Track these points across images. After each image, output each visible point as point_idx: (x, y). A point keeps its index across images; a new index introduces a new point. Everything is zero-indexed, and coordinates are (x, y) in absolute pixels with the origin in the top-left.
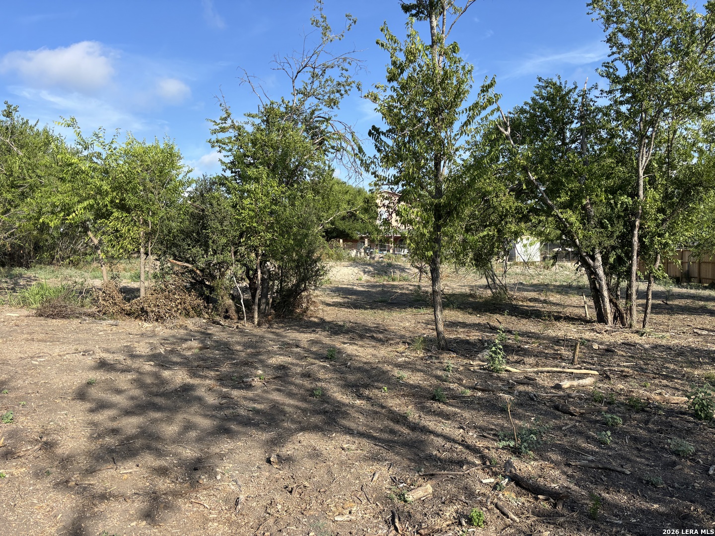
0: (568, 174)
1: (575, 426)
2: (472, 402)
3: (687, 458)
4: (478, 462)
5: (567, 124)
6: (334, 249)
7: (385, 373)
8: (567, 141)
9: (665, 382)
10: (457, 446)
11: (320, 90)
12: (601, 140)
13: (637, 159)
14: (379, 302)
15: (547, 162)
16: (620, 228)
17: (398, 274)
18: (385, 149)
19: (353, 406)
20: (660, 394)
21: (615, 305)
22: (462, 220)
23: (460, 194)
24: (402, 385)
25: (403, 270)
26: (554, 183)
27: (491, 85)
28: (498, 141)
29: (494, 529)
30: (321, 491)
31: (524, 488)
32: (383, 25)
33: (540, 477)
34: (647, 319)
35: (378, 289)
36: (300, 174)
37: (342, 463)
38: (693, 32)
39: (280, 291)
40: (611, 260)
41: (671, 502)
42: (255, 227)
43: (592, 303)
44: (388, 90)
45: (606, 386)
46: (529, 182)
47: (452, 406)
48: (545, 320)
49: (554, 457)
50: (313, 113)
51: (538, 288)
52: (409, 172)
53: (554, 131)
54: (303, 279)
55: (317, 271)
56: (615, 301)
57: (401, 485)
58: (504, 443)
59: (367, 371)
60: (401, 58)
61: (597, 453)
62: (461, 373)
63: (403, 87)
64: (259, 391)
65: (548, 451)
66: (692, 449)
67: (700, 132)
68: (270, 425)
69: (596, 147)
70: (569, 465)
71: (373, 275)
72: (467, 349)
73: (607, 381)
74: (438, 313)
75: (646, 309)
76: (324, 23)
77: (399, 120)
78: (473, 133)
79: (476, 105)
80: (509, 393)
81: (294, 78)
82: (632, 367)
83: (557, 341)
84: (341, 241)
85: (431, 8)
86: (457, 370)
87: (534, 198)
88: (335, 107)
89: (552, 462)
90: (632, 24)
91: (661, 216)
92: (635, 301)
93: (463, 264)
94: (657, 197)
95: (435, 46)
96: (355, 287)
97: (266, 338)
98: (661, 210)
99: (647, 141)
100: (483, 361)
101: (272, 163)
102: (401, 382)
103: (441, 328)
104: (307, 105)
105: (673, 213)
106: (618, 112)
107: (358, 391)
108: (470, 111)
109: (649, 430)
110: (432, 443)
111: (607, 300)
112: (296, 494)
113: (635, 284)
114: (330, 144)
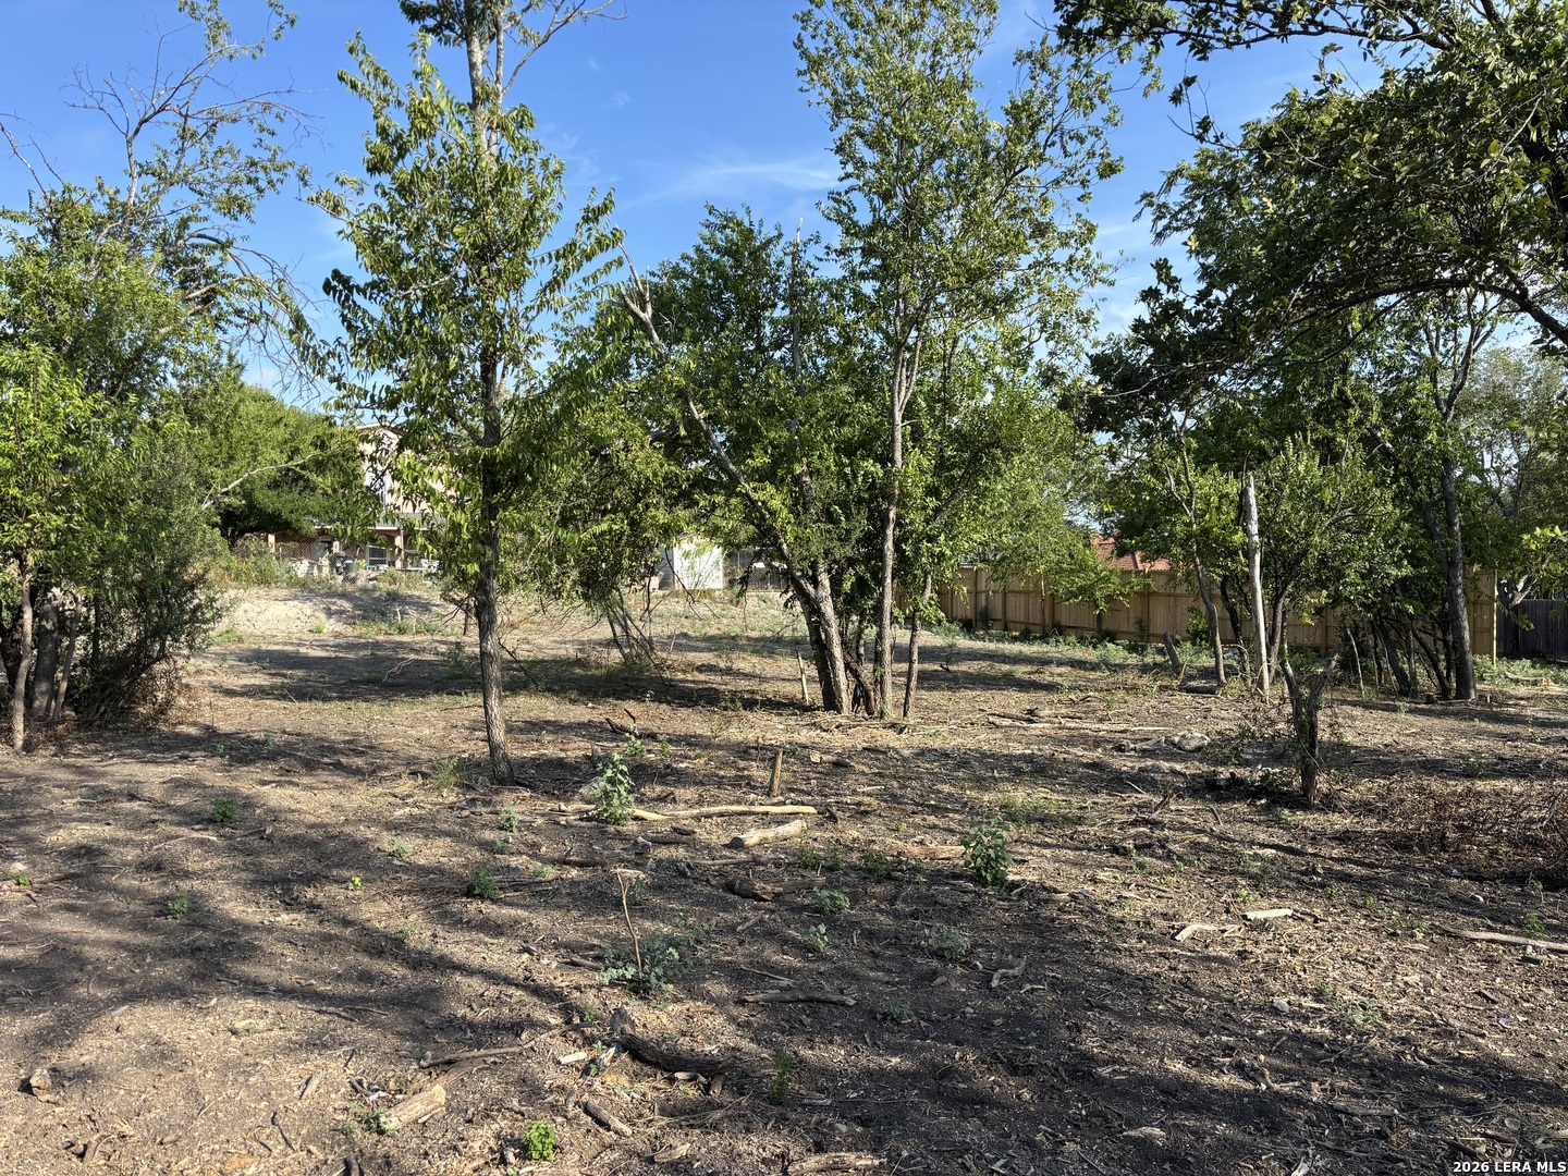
0: (770, 410)
1: (761, 921)
2: (556, 893)
3: (957, 960)
4: (555, 1020)
5: (764, 307)
6: (253, 558)
7: (358, 845)
8: (766, 344)
9: (932, 819)
10: (512, 990)
11: (205, 172)
12: (829, 347)
13: (891, 390)
14: (362, 682)
15: (725, 383)
16: (861, 524)
17: (413, 617)
18: (366, 327)
19: (270, 929)
20: (921, 843)
21: (856, 675)
22: (552, 496)
23: (539, 441)
24: (397, 869)
25: (425, 607)
26: (741, 428)
27: (603, 210)
28: (618, 330)
29: (577, 1157)
30: (166, 1140)
31: (648, 1063)
32: (354, 41)
33: (684, 1034)
34: (911, 700)
35: (361, 653)
36: (147, 371)
37: (227, 1066)
38: (986, 154)
39: (89, 662)
40: (847, 586)
41: (922, 1049)
42: (15, 498)
43: (813, 671)
44: (369, 191)
45: (827, 835)
46: (691, 423)
47: (511, 905)
48: (726, 709)
49: (717, 988)
50: (184, 224)
51: (715, 643)
52: (420, 383)
53: (739, 321)
54: (158, 631)
55: (194, 611)
56: (854, 666)
57: (374, 1097)
58: (613, 973)
59: (314, 844)
60: (399, 122)
61: (797, 971)
62: (537, 831)
63: (403, 190)
64: (15, 914)
65: (705, 980)
66: (965, 941)
67: (999, 347)
68: (37, 996)
69: (819, 361)
70: (742, 1003)
71: (351, 620)
72: (557, 778)
73: (830, 825)
74: (493, 702)
75: (909, 680)
76: (212, 13)
77: (397, 263)
78: (567, 309)
79: (571, 247)
80: (637, 866)
81: (131, 134)
82: (879, 796)
83: (744, 751)
84: (272, 538)
85: (470, 22)
86: (529, 827)
87: (702, 456)
88: (242, 217)
89: (712, 1000)
90: (881, 125)
91: (932, 502)
92: (890, 667)
93: (557, 593)
94: (925, 463)
95: (480, 108)
96: (303, 650)
97: (45, 780)
98: (932, 491)
99: (908, 355)
100: (589, 803)
101: (68, 339)
102: (396, 862)
103: (499, 735)
104: (166, 203)
105: (952, 496)
106: (857, 294)
107: (287, 891)
108: (557, 259)
109: (896, 915)
110: (455, 991)
111: (840, 665)
112: (95, 1160)
113: (888, 632)
114: (230, 305)
